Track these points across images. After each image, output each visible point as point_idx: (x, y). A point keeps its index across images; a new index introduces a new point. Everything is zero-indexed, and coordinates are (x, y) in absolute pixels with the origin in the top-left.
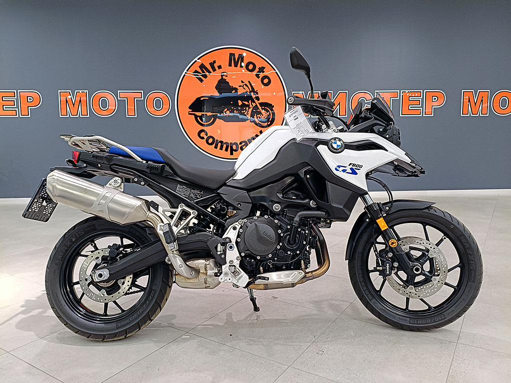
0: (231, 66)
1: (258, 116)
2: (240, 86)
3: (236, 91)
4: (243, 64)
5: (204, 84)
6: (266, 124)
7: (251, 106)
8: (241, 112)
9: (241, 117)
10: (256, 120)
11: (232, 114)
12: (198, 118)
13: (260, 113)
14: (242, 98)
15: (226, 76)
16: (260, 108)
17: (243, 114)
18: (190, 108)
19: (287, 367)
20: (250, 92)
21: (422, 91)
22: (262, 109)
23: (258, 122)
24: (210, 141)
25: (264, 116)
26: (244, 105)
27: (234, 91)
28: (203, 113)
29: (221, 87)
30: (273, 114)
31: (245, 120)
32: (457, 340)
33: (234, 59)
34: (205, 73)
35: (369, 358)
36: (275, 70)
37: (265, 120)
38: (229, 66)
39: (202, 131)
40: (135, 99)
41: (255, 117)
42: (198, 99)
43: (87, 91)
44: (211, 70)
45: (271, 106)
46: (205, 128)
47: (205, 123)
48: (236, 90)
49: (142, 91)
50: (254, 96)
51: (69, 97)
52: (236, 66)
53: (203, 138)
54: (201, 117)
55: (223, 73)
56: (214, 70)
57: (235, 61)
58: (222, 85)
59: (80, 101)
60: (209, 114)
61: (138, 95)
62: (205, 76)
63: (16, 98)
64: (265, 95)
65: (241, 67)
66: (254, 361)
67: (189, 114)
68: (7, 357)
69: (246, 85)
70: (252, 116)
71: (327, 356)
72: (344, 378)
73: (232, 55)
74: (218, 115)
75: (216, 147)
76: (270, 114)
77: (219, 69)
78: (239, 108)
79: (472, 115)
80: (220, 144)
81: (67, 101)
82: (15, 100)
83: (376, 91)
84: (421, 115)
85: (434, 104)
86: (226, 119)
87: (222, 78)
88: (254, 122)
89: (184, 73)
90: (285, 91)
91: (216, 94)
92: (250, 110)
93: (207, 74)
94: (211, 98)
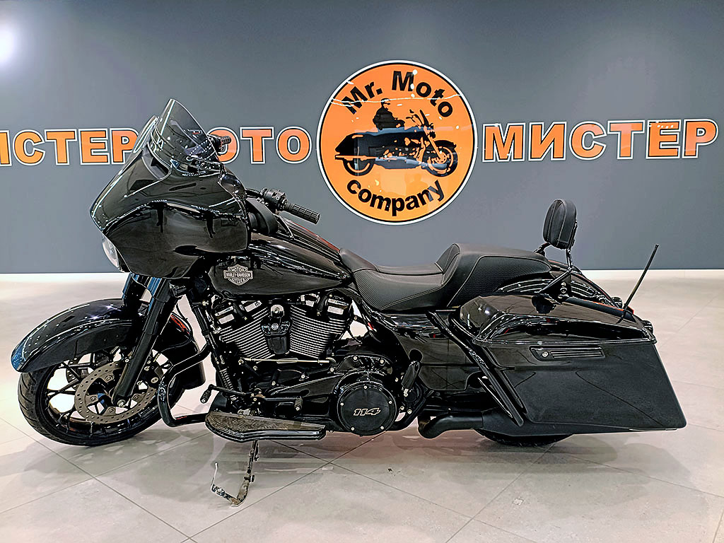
0: (395, 89)
1: (432, 160)
2: (407, 118)
3: (402, 126)
4: (412, 86)
5: (357, 116)
6: (444, 172)
7: (423, 146)
8: (408, 155)
9: (408, 161)
10: (430, 165)
11: (395, 158)
12: (348, 164)
13: (436, 156)
14: (411, 135)
15: (389, 104)
16: (436, 148)
17: (412, 158)
18: (337, 150)
19: (469, 519)
20: (422, 126)
21: (680, 121)
22: (439, 150)
23: (432, 168)
24: (365, 196)
25: (441, 160)
26: (412, 145)
29: (380, 120)
30: (456, 157)
31: (414, 166)
33: (400, 79)
34: (357, 99)
36: (458, 93)
37: (443, 166)
38: (393, 89)
39: (353, 182)
41: (429, 161)
42: (349, 138)
44: (367, 95)
45: (451, 146)
46: (357, 178)
47: (358, 171)
48: (402, 123)
49: (273, 128)
50: (427, 131)
52: (402, 89)
53: (354, 192)
54: (352, 163)
55: (384, 99)
56: (372, 95)
57: (401, 82)
58: (383, 117)
60: (364, 158)
61: (267, 132)
62: (359, 105)
64: (443, 129)
65: (410, 90)
66: (422, 509)
67: (336, 158)
69: (417, 116)
70: (425, 160)
71: (529, 507)
72: (553, 539)
73: (397, 73)
74: (377, 159)
75: (372, 205)
76: (450, 156)
77: (378, 94)
78: (407, 149)
80: (377, 201)
82: (106, 142)
83: (609, 122)
84: (679, 157)
85: (700, 139)
86: (388, 165)
87: (383, 106)
88: (427, 168)
89: (329, 101)
90: (472, 123)
91: (374, 130)
92: (422, 151)
93: (362, 101)
94: (367, 136)
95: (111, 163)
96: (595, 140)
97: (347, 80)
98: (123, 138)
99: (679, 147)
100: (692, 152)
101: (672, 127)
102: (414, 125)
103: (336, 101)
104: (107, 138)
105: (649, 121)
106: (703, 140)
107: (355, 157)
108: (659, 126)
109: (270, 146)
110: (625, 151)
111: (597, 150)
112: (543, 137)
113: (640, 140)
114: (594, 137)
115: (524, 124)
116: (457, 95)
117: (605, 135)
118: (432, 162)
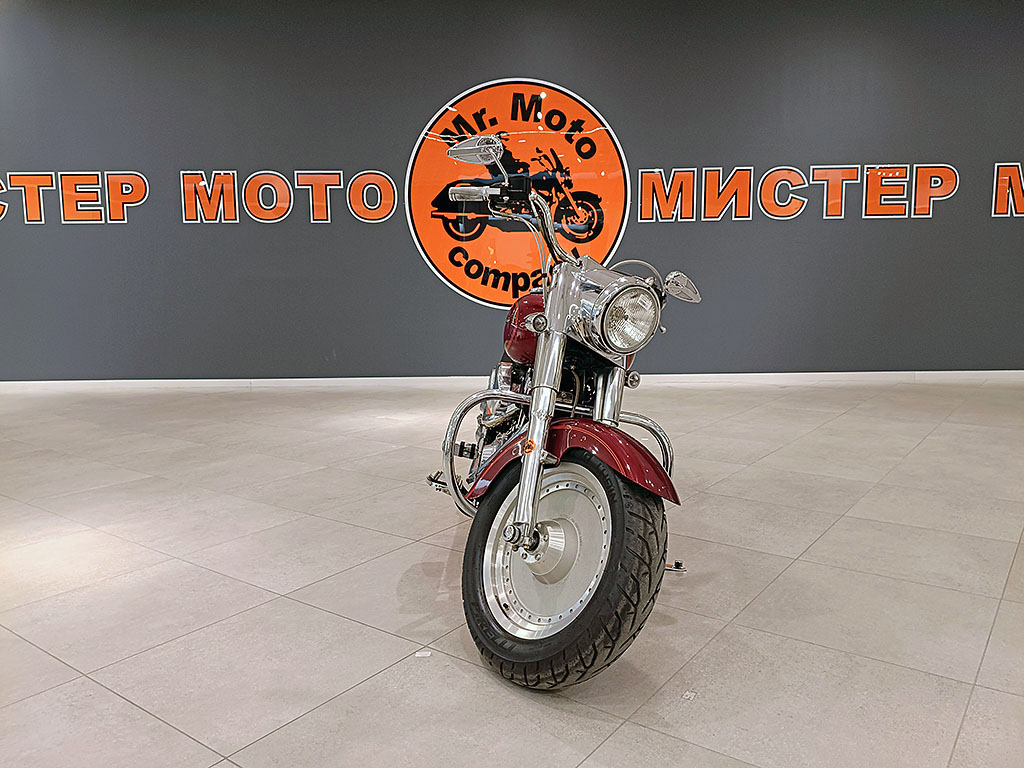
0: (516, 119)
1: (569, 219)
2: (533, 160)
3: (526, 171)
4: (540, 115)
6: (585, 235)
7: (555, 199)
10: (565, 226)
12: (450, 224)
13: (573, 213)
14: (538, 183)
15: (507, 140)
16: (573, 203)
18: (434, 204)
19: (621, 721)
21: (908, 166)
22: (578, 205)
23: (568, 231)
24: (474, 269)
25: (579, 220)
27: (522, 170)
28: (460, 214)
30: (601, 215)
32: (973, 678)
33: (523, 104)
34: (461, 132)
35: (789, 709)
36: (604, 126)
37: (582, 227)
38: (512, 119)
39: (457, 250)
40: (328, 188)
41: (564, 220)
43: (235, 172)
44: (475, 127)
45: (595, 199)
46: (463, 245)
47: (464, 235)
48: (526, 166)
49: (341, 172)
50: (561, 180)
51: (202, 183)
52: (526, 118)
53: (458, 264)
54: (456, 223)
56: (482, 127)
57: (523, 108)
59: (222, 192)
60: (471, 216)
61: (333, 179)
63: (100, 186)
64: (583, 175)
65: (536, 120)
67: (433, 216)
68: (83, 684)
69: (546, 157)
71: (704, 702)
72: (738, 747)
73: (518, 97)
74: (490, 217)
75: (484, 282)
76: (593, 214)
77: (492, 125)
79: (1015, 215)
80: (492, 276)
81: (196, 192)
82: (99, 190)
83: (812, 167)
84: (906, 216)
85: (935, 192)
86: (507, 227)
88: (561, 231)
89: (422, 135)
90: (624, 167)
91: (486, 175)
92: (555, 206)
93: (469, 135)
95: (106, 221)
96: (793, 192)
97: (447, 106)
98: (124, 186)
99: (907, 202)
100: (924, 209)
101: (897, 174)
102: (543, 169)
103: (431, 136)
105: (866, 167)
106: (940, 193)
108: (879, 173)
109: (338, 197)
110: (834, 209)
111: (796, 207)
112: (721, 189)
113: (854, 191)
115: (695, 169)
116: (602, 127)
117: (807, 185)
118: (567, 222)
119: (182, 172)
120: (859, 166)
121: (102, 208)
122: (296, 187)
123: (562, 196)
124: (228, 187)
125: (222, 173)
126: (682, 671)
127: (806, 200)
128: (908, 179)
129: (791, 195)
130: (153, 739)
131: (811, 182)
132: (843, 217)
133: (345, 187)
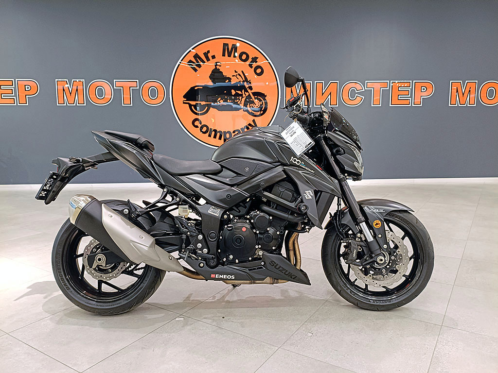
0: (225, 56)
1: (251, 105)
2: (233, 76)
3: (230, 81)
4: (236, 54)
5: (198, 74)
6: (259, 113)
7: (244, 95)
8: (234, 101)
9: (234, 106)
10: (249, 109)
11: (225, 104)
12: (193, 107)
13: (253, 102)
14: (236, 88)
15: (220, 66)
16: (253, 97)
17: (236, 103)
18: (184, 97)
19: (277, 348)
20: (243, 81)
21: (411, 81)
22: (255, 98)
23: (251, 111)
24: (204, 129)
25: (256, 105)
26: (237, 95)
27: (228, 81)
29: (214, 77)
30: (266, 103)
31: (238, 109)
32: (441, 323)
33: (228, 49)
34: (198, 62)
35: (357, 340)
36: (268, 60)
37: (258, 109)
38: (223, 56)
39: (197, 120)
40: (131, 88)
41: (248, 106)
42: (192, 88)
43: (84, 80)
44: (205, 60)
45: (263, 96)
46: (199, 117)
47: (199, 112)
48: (230, 79)
49: (138, 81)
50: (247, 86)
51: (67, 86)
53: (197, 127)
54: (195, 106)
56: (208, 60)
57: (229, 51)
58: (216, 75)
59: (77, 90)
60: (203, 103)
61: (134, 84)
62: (199, 66)
64: (258, 84)
65: (235, 56)
66: (245, 343)
67: (184, 103)
68: (7, 338)
69: (239, 74)
70: (245, 105)
71: (317, 338)
72: (332, 359)
73: (225, 45)
74: (212, 104)
75: (210, 136)
77: (213, 59)
78: (233, 98)
80: (213, 133)
81: (64, 90)
82: (13, 89)
83: (366, 81)
84: (410, 105)
85: (423, 94)
86: (220, 108)
87: (216, 67)
88: (247, 111)
89: (178, 63)
90: (277, 81)
91: (210, 83)
92: (243, 99)
93: (202, 63)
94: (205, 88)
95: (17, 103)
96: (357, 93)
97: (190, 49)
98: (26, 86)
99: (410, 99)
100: (418, 102)
101: (406, 85)
102: (238, 81)
103: (183, 63)
104: (14, 86)
105: (391, 81)
106: (425, 94)
107: (197, 102)
108: (398, 85)
109: (136, 93)
110: (376, 101)
111: (358, 100)
112: (324, 91)
113: (385, 94)
114: (356, 92)
115: (311, 82)
116: (267, 61)
117: (364, 90)
118: (250, 107)
119: (56, 80)
120: (388, 81)
121: (15, 98)
122: (115, 88)
123: (247, 94)
124: (80, 88)
125: (78, 80)
126: (306, 323)
127: (363, 97)
128: (411, 88)
129: (356, 95)
130: (43, 365)
131: (366, 89)
132: (380, 105)
133: (140, 88)
